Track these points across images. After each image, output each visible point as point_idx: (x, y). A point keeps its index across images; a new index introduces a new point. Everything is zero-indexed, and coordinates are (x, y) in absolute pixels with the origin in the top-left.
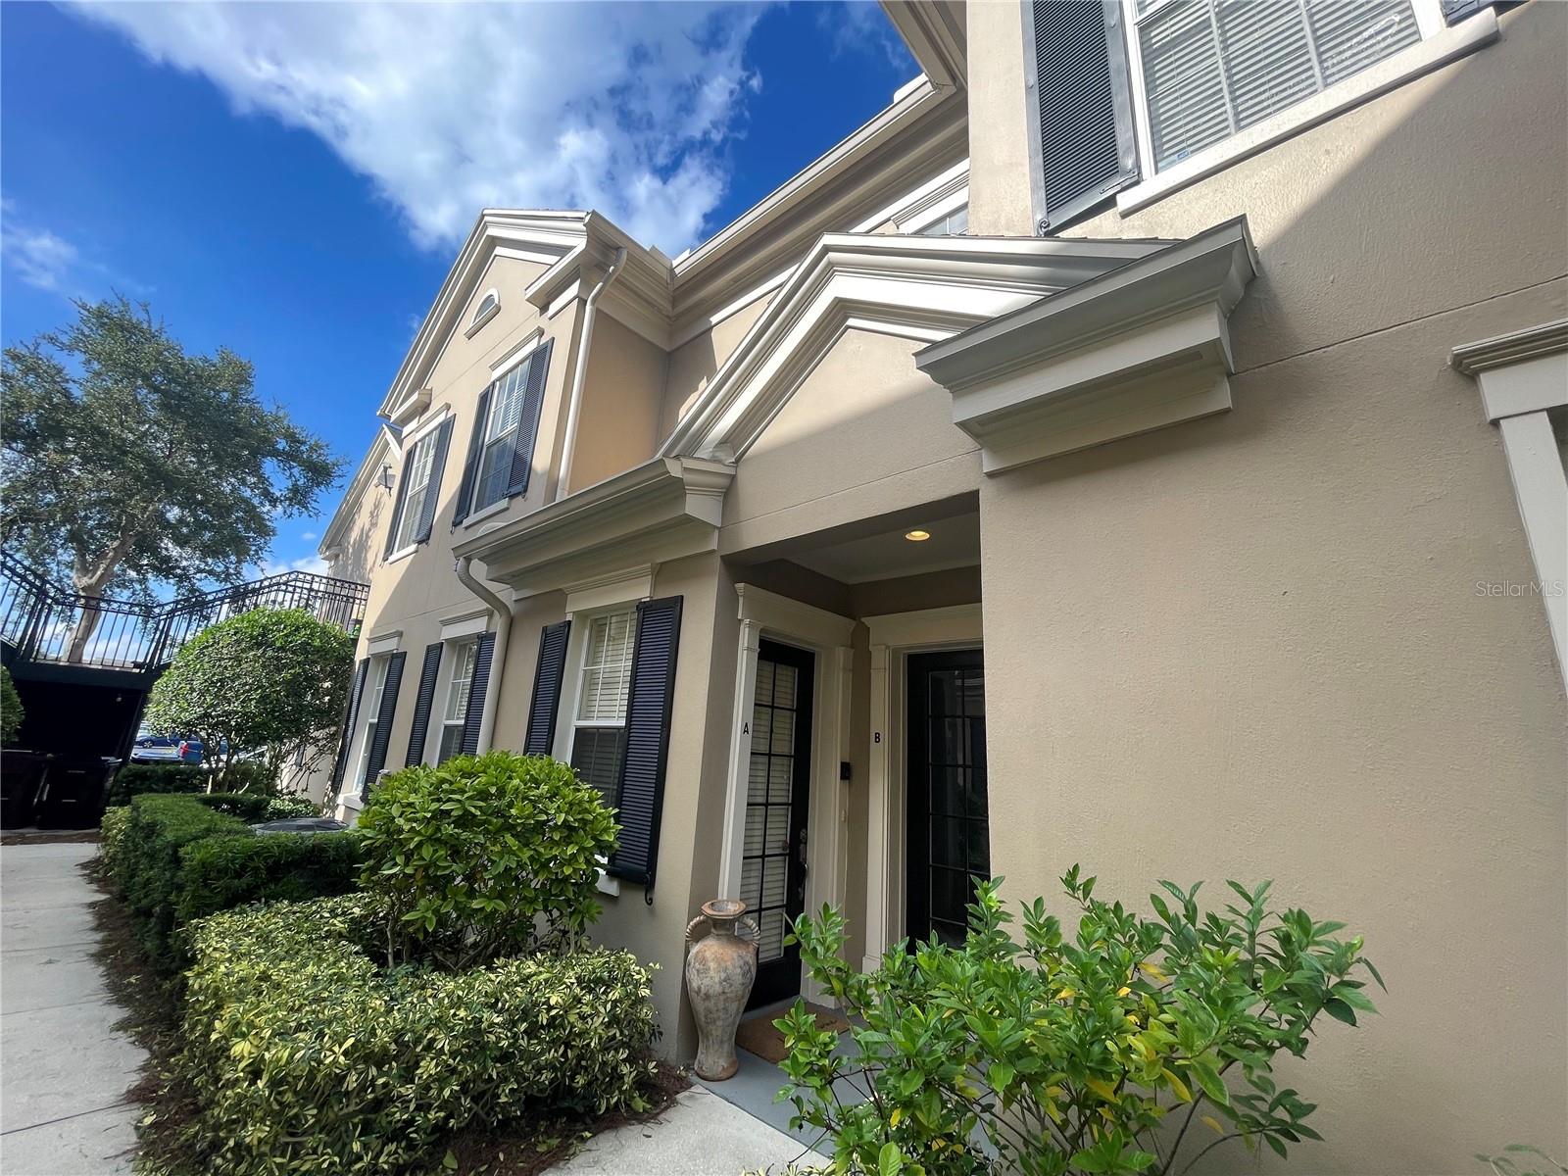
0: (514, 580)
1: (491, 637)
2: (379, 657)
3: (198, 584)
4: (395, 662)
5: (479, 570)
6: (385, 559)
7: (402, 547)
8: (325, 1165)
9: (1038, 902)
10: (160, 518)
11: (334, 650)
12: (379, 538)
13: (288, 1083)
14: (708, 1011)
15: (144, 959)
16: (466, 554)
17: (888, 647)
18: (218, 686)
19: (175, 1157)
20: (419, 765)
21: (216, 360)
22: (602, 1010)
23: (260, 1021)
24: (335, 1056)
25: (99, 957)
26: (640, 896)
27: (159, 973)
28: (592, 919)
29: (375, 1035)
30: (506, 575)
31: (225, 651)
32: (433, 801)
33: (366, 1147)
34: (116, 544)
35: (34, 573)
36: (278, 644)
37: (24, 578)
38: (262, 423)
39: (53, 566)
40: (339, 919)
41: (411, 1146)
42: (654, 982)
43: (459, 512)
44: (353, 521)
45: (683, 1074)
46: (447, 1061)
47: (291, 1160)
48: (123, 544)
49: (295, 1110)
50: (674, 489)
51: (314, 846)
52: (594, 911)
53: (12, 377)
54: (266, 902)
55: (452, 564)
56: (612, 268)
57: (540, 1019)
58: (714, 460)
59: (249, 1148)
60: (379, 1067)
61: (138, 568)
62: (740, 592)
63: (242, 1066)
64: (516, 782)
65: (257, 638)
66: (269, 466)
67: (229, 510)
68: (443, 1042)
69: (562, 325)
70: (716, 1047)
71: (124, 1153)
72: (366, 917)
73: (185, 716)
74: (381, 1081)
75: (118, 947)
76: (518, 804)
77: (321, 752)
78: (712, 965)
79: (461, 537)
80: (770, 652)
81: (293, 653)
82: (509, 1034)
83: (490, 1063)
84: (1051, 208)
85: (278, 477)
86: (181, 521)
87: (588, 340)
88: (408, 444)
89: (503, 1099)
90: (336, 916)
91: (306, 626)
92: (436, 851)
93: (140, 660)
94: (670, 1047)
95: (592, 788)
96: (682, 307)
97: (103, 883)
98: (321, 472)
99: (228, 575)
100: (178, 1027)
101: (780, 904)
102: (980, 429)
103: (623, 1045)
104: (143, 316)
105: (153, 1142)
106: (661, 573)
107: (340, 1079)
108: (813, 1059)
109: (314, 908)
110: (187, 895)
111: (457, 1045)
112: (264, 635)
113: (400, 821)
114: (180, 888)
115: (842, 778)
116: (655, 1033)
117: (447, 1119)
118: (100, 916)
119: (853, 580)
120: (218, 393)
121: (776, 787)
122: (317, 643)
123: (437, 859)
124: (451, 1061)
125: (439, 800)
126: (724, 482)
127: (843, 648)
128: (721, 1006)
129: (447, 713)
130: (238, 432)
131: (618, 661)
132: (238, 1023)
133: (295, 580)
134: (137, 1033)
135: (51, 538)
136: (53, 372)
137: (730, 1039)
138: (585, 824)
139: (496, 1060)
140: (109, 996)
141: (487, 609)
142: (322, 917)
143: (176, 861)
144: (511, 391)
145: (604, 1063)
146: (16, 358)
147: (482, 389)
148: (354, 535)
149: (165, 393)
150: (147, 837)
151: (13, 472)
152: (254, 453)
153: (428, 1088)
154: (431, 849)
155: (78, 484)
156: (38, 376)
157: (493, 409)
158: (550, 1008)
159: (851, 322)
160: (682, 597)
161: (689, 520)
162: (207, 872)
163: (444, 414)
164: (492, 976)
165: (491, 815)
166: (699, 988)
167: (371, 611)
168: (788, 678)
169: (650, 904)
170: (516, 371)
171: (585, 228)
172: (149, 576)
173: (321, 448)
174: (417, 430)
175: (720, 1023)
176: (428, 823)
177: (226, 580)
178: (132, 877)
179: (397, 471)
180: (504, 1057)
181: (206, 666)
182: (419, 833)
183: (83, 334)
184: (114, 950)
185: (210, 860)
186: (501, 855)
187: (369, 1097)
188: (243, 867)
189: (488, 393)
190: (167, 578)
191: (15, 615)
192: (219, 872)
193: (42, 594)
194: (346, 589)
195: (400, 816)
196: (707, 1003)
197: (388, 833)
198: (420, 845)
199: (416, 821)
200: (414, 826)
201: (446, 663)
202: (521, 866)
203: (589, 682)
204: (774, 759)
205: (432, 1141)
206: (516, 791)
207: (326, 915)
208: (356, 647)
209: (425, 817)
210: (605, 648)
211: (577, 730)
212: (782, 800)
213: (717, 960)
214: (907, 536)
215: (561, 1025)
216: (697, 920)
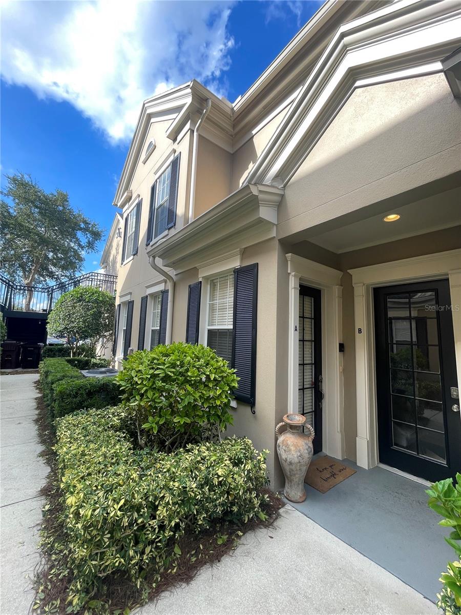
0: (173, 265)
1: (167, 291)
2: (124, 303)
4: (130, 304)
5: (159, 262)
6: (122, 264)
7: (127, 258)
8: (117, 564)
10: (46, 257)
11: (107, 301)
12: (120, 257)
13: (93, 526)
14: (291, 470)
16: (152, 255)
17: (364, 284)
18: (68, 316)
20: (143, 350)
21: (56, 194)
22: (243, 474)
24: (115, 511)
25: (36, 421)
26: (248, 409)
29: (133, 497)
30: (170, 263)
31: (69, 303)
32: (150, 369)
33: (136, 552)
34: (34, 267)
36: (87, 300)
38: (75, 218)
39: (17, 277)
40: (117, 417)
42: (267, 460)
43: (148, 240)
44: (110, 253)
45: (279, 497)
46: (171, 508)
48: (36, 268)
49: (99, 538)
50: (254, 203)
51: (104, 384)
52: (230, 418)
54: (86, 410)
55: (147, 260)
56: (205, 110)
57: (214, 482)
58: (273, 186)
62: (289, 259)
63: (72, 510)
64: (189, 358)
65: (79, 298)
66: (79, 234)
67: (68, 251)
68: (168, 498)
69: (183, 147)
70: (296, 486)
71: (37, 525)
72: (127, 417)
73: (59, 329)
74: (140, 521)
76: (191, 370)
77: (108, 341)
78: (292, 448)
79: (149, 248)
81: (92, 303)
82: (200, 492)
83: (193, 507)
85: (83, 238)
86: (53, 258)
87: (196, 150)
88: (125, 216)
89: (200, 522)
90: (115, 416)
91: (96, 292)
92: (154, 394)
93: (45, 308)
95: (223, 359)
96: (238, 129)
97: (41, 390)
98: (96, 235)
101: (311, 410)
103: (253, 490)
104: (29, 179)
105: (49, 520)
106: (244, 253)
107: (120, 521)
109: (106, 413)
110: (56, 404)
111: (175, 500)
112: (81, 297)
113: (136, 379)
114: (55, 401)
115: (340, 351)
116: (267, 482)
117: (174, 535)
118: (38, 403)
119: (340, 252)
120: (58, 207)
121: (307, 355)
122: (101, 299)
123: (155, 398)
124: (173, 508)
125: (153, 368)
127: (337, 286)
128: (298, 468)
129: (152, 325)
130: (66, 221)
131: (227, 298)
133: (92, 276)
134: (47, 458)
135: (14, 267)
137: (302, 482)
138: (223, 378)
140: (37, 439)
141: (164, 280)
142: (109, 417)
143: (52, 390)
144: (164, 183)
145: (245, 499)
147: (151, 185)
148: (111, 258)
149: (40, 208)
152: (74, 229)
153: (163, 522)
154: (152, 393)
157: (157, 192)
158: (219, 477)
159: (358, 83)
160: (258, 264)
161: (261, 221)
162: (63, 395)
163: (138, 199)
164: (187, 457)
165: (178, 375)
166: (286, 459)
167: (119, 286)
168: (309, 302)
169: (254, 414)
170: (164, 173)
171: (190, 91)
172: (46, 278)
173: (96, 225)
174: (128, 209)
175: (297, 476)
176: (149, 380)
179: (122, 230)
180: (199, 502)
181: (63, 309)
182: (145, 385)
183: (11, 189)
184: (41, 419)
185: (63, 391)
186: (185, 395)
187: (135, 529)
188: (77, 393)
189: (154, 186)
190: (53, 279)
192: (67, 395)
194: (111, 278)
195: (136, 376)
196: (291, 467)
197: (132, 384)
198: (146, 391)
199: (142, 379)
200: (142, 381)
201: (150, 304)
202: (195, 400)
203: (212, 309)
204: (305, 342)
205: (167, 545)
206: (189, 363)
207: (111, 416)
208: (115, 300)
209: (147, 378)
210: (218, 293)
211: (208, 330)
212: (310, 362)
213: (295, 446)
214: (385, 220)
215: (225, 484)
216: (281, 424)
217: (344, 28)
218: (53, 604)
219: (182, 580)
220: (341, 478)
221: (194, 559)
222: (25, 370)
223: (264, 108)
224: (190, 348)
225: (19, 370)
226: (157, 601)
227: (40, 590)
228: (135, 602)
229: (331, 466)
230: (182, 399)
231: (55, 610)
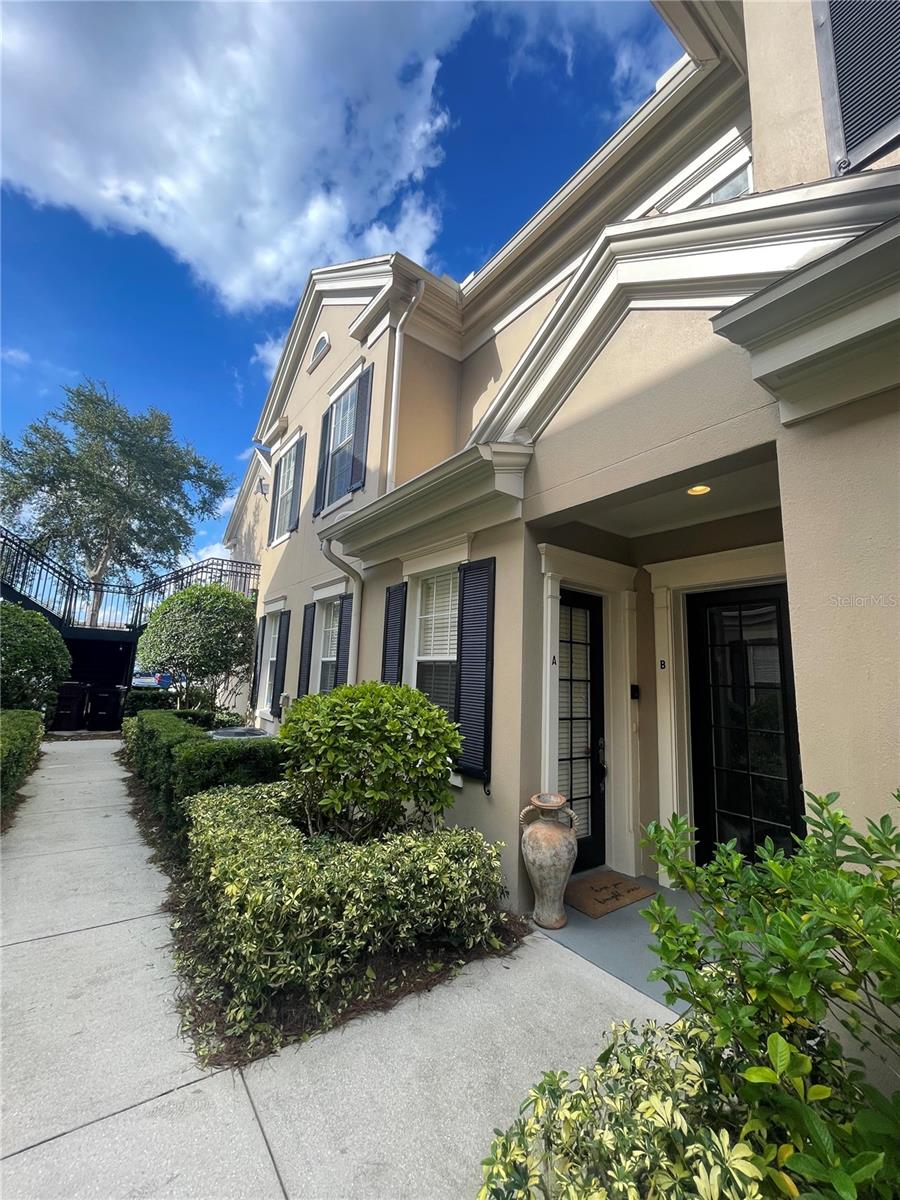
0: (362, 554)
1: (350, 596)
2: (272, 615)
3: (154, 571)
4: (284, 617)
5: (337, 548)
6: (269, 545)
7: (279, 536)
8: (292, 972)
9: (885, 819)
10: (128, 529)
11: (242, 611)
12: (262, 531)
13: (264, 916)
14: (542, 878)
15: (159, 817)
16: (327, 536)
17: (668, 589)
18: (176, 638)
19: (196, 952)
21: (148, 416)
22: (465, 875)
23: (241, 872)
24: (291, 900)
25: (133, 813)
26: (480, 789)
27: (169, 828)
28: (448, 806)
29: (314, 886)
30: (356, 550)
31: (177, 615)
32: (331, 719)
33: (317, 962)
34: (106, 547)
35: (65, 569)
36: (208, 609)
37: (60, 574)
38: (180, 457)
39: (74, 564)
40: (274, 799)
41: (344, 962)
42: (502, 856)
43: (317, 506)
44: (242, 520)
45: (525, 922)
46: (362, 907)
47: (270, 967)
48: (110, 548)
49: (270, 934)
50: (486, 470)
52: (450, 801)
53: (35, 444)
54: (227, 786)
55: (319, 545)
56: (414, 298)
57: (423, 880)
58: (516, 443)
59: (244, 957)
60: (320, 908)
61: (120, 562)
62: (542, 551)
63: (233, 901)
64: (387, 704)
65: (194, 606)
66: (187, 486)
67: (167, 519)
68: (359, 894)
69: (381, 351)
70: (550, 904)
71: (166, 946)
72: (289, 799)
73: (160, 659)
74: (322, 918)
75: (142, 808)
76: (390, 721)
77: (241, 681)
78: (543, 844)
79: (321, 525)
80: (571, 599)
81: (217, 614)
82: (403, 891)
83: (392, 911)
84: (851, 144)
85: (193, 493)
86: (140, 529)
88: (275, 462)
89: (402, 935)
90: (271, 797)
91: (223, 595)
92: (337, 756)
93: (129, 623)
94: (513, 902)
95: (440, 709)
96: (469, 323)
97: (128, 766)
98: (218, 489)
99: (171, 564)
100: (186, 865)
101: (586, 795)
102: (777, 384)
103: (482, 900)
104: (103, 392)
105: (182, 939)
106: (475, 540)
107: (297, 915)
108: (682, 947)
109: (257, 791)
110: (179, 779)
111: (369, 897)
112: (198, 603)
113: (309, 734)
114: (175, 775)
115: (632, 698)
116: (505, 892)
117: (366, 947)
118: (130, 788)
119: (633, 535)
120: (151, 439)
121: (578, 705)
122: (231, 607)
123: (338, 762)
124: (366, 908)
125: (334, 719)
126: (525, 460)
127: (628, 592)
128: (552, 874)
129: (324, 653)
130: (166, 464)
131: (447, 611)
132: (226, 872)
133: (212, 564)
134: (162, 865)
135: (71, 547)
136: (58, 437)
137: (560, 898)
138: (438, 736)
139: (396, 908)
140: (141, 839)
141: (345, 577)
142: (263, 798)
143: (170, 757)
144: (345, 410)
145: (469, 913)
146: (37, 430)
147: (323, 412)
148: (245, 530)
149: (121, 443)
150: (150, 739)
151: (46, 505)
152: (178, 478)
153: (352, 925)
154: (333, 755)
155: (81, 510)
156: (50, 441)
157: (333, 426)
158: (429, 873)
159: (633, 304)
160: (495, 558)
161: (498, 494)
162: (189, 765)
163: (298, 434)
164: (385, 847)
165: (372, 729)
166: (534, 860)
167: (263, 583)
168: (581, 619)
169: (488, 794)
170: (346, 395)
171: (390, 268)
172: (127, 567)
173: (216, 470)
174: (281, 449)
175: (551, 887)
176: (330, 735)
177: (170, 567)
178: (145, 763)
179: (270, 481)
180: (401, 906)
181: (167, 625)
182: (323, 743)
183: (71, 409)
184: (140, 810)
185: (190, 757)
186: (382, 758)
187: (315, 928)
188: (210, 762)
189: (327, 414)
190: (137, 568)
191: (59, 596)
193: (71, 583)
194: (244, 568)
195: (309, 731)
196: (542, 873)
197: (303, 743)
198: (325, 752)
199: (321, 734)
200: (320, 738)
201: (320, 617)
202: (397, 767)
203: (425, 627)
204: (574, 684)
205: (358, 960)
206: (387, 711)
207: (265, 796)
208: (255, 608)
209: (326, 732)
210: (434, 601)
211: (419, 663)
212: (583, 715)
213: (547, 840)
214: (690, 492)
215: (438, 885)
216: (527, 808)
217: (610, 231)
218: (207, 1027)
219: (377, 1008)
220: (628, 901)
221: (394, 988)
222: (94, 733)
223: (513, 292)
224: (389, 690)
225: (84, 732)
226: (344, 1028)
227: (187, 1013)
228: (315, 1028)
229: (615, 885)
230: (376, 765)
231: (211, 1033)
